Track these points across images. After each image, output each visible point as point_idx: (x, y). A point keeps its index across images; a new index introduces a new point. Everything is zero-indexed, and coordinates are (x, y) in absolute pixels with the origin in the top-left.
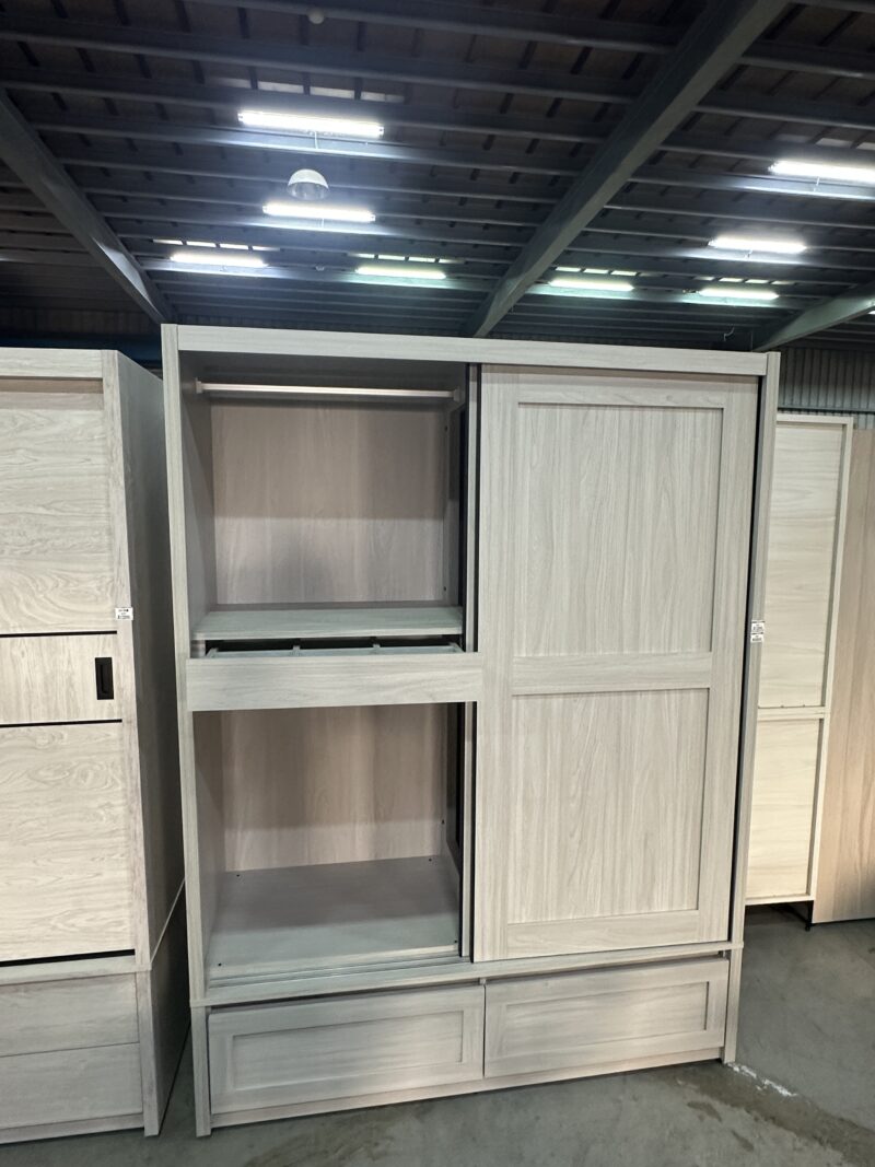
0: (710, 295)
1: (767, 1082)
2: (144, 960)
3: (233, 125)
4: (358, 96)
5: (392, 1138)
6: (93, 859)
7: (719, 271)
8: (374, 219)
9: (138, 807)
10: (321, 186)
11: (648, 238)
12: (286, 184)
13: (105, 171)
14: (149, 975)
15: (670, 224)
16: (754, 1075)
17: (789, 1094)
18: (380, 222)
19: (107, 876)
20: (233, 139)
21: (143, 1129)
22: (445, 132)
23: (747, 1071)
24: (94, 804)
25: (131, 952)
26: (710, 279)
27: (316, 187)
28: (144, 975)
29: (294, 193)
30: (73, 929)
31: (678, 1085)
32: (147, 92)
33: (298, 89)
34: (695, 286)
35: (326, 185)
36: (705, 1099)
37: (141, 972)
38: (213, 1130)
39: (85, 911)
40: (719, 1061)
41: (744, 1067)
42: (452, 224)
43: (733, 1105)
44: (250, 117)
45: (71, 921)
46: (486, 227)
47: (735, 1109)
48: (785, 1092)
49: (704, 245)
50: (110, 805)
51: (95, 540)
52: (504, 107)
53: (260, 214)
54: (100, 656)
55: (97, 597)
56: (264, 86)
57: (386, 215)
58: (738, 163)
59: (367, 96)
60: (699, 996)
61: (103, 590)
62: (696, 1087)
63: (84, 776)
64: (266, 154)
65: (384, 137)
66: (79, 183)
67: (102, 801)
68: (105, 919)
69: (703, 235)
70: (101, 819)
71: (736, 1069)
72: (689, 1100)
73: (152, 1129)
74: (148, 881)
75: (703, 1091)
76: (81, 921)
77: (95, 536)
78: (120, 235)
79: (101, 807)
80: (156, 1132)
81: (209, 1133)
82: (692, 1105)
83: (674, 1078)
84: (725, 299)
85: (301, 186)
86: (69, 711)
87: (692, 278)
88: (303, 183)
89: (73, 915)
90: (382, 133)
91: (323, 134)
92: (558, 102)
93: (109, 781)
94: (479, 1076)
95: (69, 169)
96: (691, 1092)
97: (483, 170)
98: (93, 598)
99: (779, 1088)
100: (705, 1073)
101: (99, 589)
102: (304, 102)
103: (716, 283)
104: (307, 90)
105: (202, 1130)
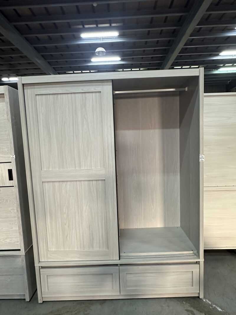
0: (222, 71)
1: (214, 306)
2: (23, 253)
3: (80, 38)
4: (110, 25)
5: (91, 310)
6: (10, 224)
7: (225, 62)
8: (120, 59)
9: (19, 210)
10: (104, 51)
11: (200, 55)
12: (95, 52)
13: (51, 55)
14: (24, 256)
15: (206, 50)
16: (210, 303)
17: (221, 310)
18: (122, 60)
19: (14, 228)
20: (80, 42)
21: (25, 299)
22: (136, 31)
23: (208, 301)
24: (10, 209)
25: (20, 250)
26: (222, 65)
27: (102, 52)
28: (23, 256)
29: (97, 54)
30: (6, 243)
31: (184, 303)
32: (57, 33)
33: (95, 26)
34: (217, 68)
35: (105, 51)
36: (192, 309)
37: (22, 255)
38: (43, 302)
39: (9, 238)
40: (199, 297)
41: (207, 300)
42: (142, 58)
43: (201, 312)
44: (84, 35)
45: (6, 240)
46: (152, 57)
47: (201, 313)
48: (220, 310)
49: (218, 55)
50: (13, 209)
51: (6, 137)
52: (151, 22)
53: (90, 62)
54: (9, 169)
55: (8, 153)
56: (86, 26)
57: (123, 58)
58: (225, 28)
59: (113, 25)
60: (190, 275)
61: (9, 151)
62: (189, 305)
63: (7, 201)
64: (90, 45)
65: (119, 36)
66: (45, 59)
67: (12, 208)
68: (14, 240)
69: (217, 52)
70: (12, 213)
71: (204, 300)
72: (186, 309)
73: (28, 299)
74: (23, 230)
75: (191, 306)
76: (8, 241)
77: (6, 136)
78: (57, 72)
79: (12, 209)
80: (29, 301)
81: (42, 302)
82: (187, 310)
83: (183, 301)
84: (227, 71)
85: (99, 52)
86: (2, 184)
87: (216, 65)
88: (99, 51)
89: (6, 239)
90: (118, 34)
91: (103, 37)
92: (167, 17)
93: (13, 203)
94: (118, 294)
95: (43, 56)
96: (187, 306)
97: (148, 41)
98: (6, 153)
99: (218, 308)
100: (193, 300)
101: (8, 150)
102: (97, 29)
103: (224, 66)
104: (97, 26)
105: (40, 301)
